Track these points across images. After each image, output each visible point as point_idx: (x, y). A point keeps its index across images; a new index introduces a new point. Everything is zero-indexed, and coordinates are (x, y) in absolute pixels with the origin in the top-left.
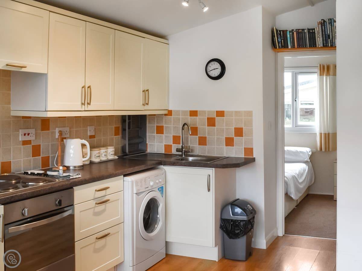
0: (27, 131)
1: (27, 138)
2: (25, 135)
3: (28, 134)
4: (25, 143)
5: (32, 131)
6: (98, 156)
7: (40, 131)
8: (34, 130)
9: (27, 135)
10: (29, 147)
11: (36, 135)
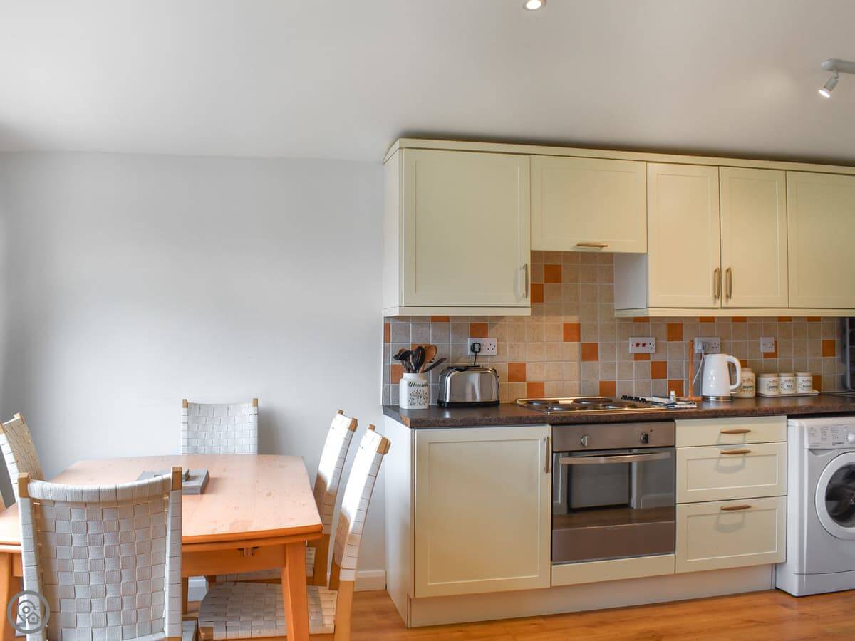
0: (641, 340)
1: (640, 350)
2: (638, 345)
3: (644, 345)
4: (638, 357)
5: (651, 341)
6: (773, 387)
7: (665, 342)
8: (654, 338)
9: (641, 345)
10: (647, 364)
11: (657, 346)
